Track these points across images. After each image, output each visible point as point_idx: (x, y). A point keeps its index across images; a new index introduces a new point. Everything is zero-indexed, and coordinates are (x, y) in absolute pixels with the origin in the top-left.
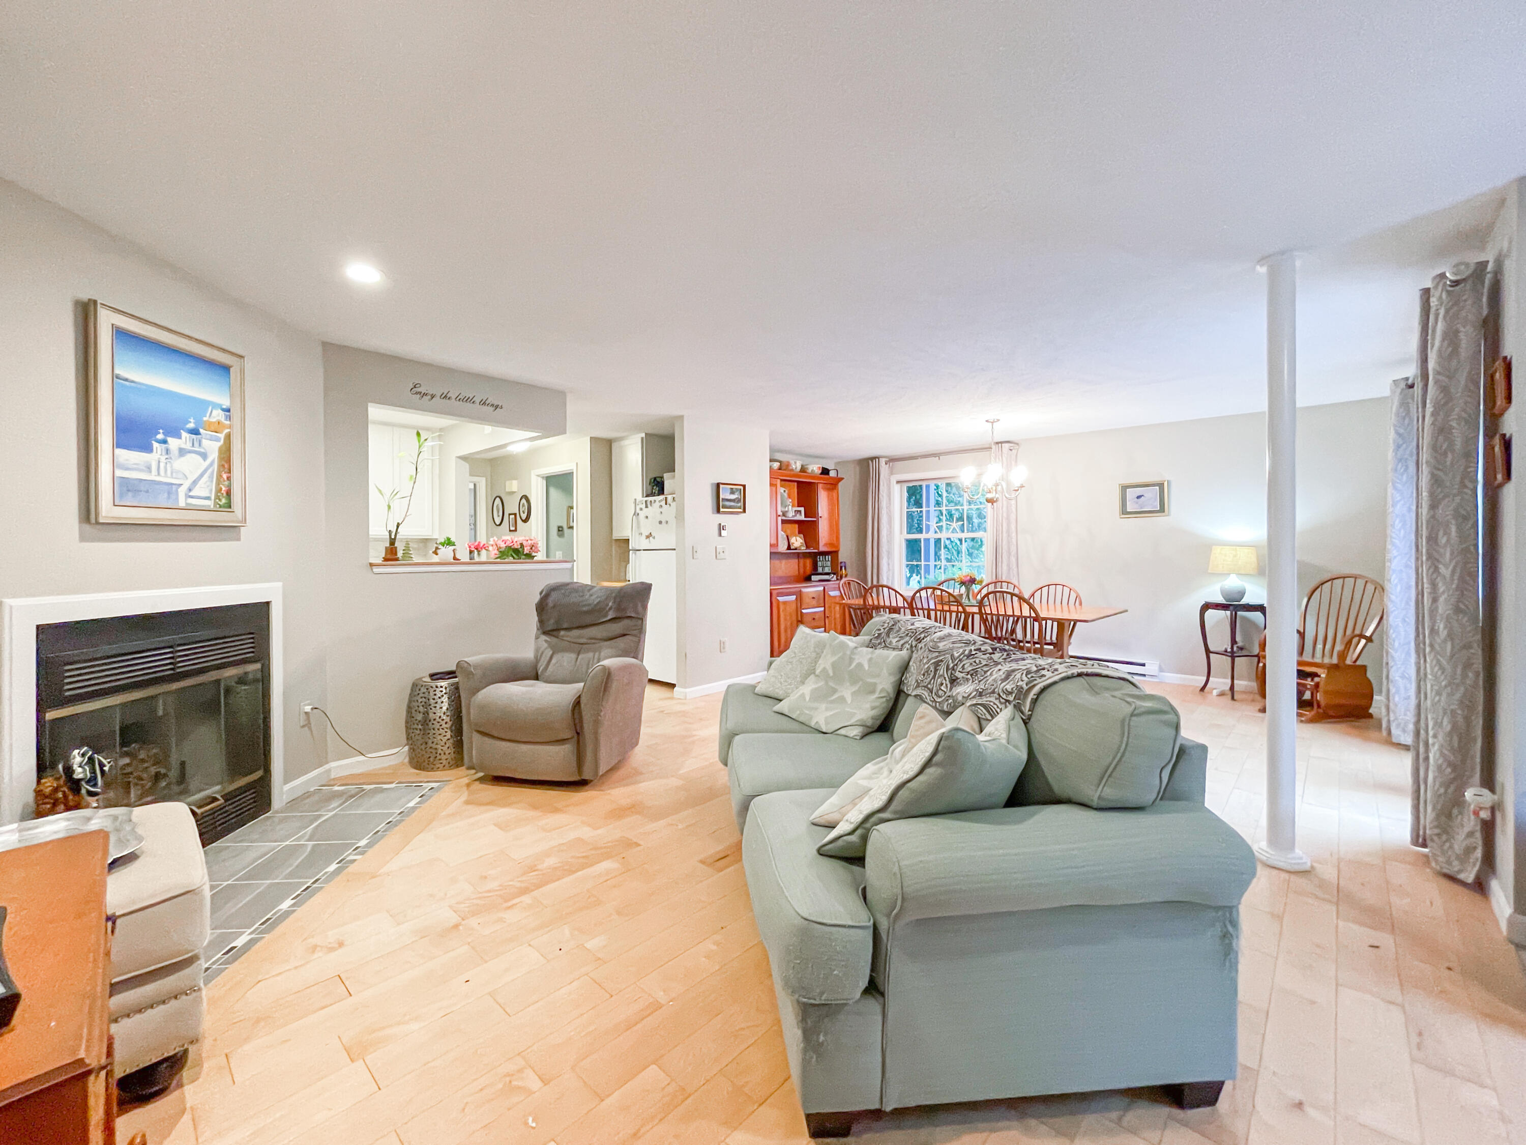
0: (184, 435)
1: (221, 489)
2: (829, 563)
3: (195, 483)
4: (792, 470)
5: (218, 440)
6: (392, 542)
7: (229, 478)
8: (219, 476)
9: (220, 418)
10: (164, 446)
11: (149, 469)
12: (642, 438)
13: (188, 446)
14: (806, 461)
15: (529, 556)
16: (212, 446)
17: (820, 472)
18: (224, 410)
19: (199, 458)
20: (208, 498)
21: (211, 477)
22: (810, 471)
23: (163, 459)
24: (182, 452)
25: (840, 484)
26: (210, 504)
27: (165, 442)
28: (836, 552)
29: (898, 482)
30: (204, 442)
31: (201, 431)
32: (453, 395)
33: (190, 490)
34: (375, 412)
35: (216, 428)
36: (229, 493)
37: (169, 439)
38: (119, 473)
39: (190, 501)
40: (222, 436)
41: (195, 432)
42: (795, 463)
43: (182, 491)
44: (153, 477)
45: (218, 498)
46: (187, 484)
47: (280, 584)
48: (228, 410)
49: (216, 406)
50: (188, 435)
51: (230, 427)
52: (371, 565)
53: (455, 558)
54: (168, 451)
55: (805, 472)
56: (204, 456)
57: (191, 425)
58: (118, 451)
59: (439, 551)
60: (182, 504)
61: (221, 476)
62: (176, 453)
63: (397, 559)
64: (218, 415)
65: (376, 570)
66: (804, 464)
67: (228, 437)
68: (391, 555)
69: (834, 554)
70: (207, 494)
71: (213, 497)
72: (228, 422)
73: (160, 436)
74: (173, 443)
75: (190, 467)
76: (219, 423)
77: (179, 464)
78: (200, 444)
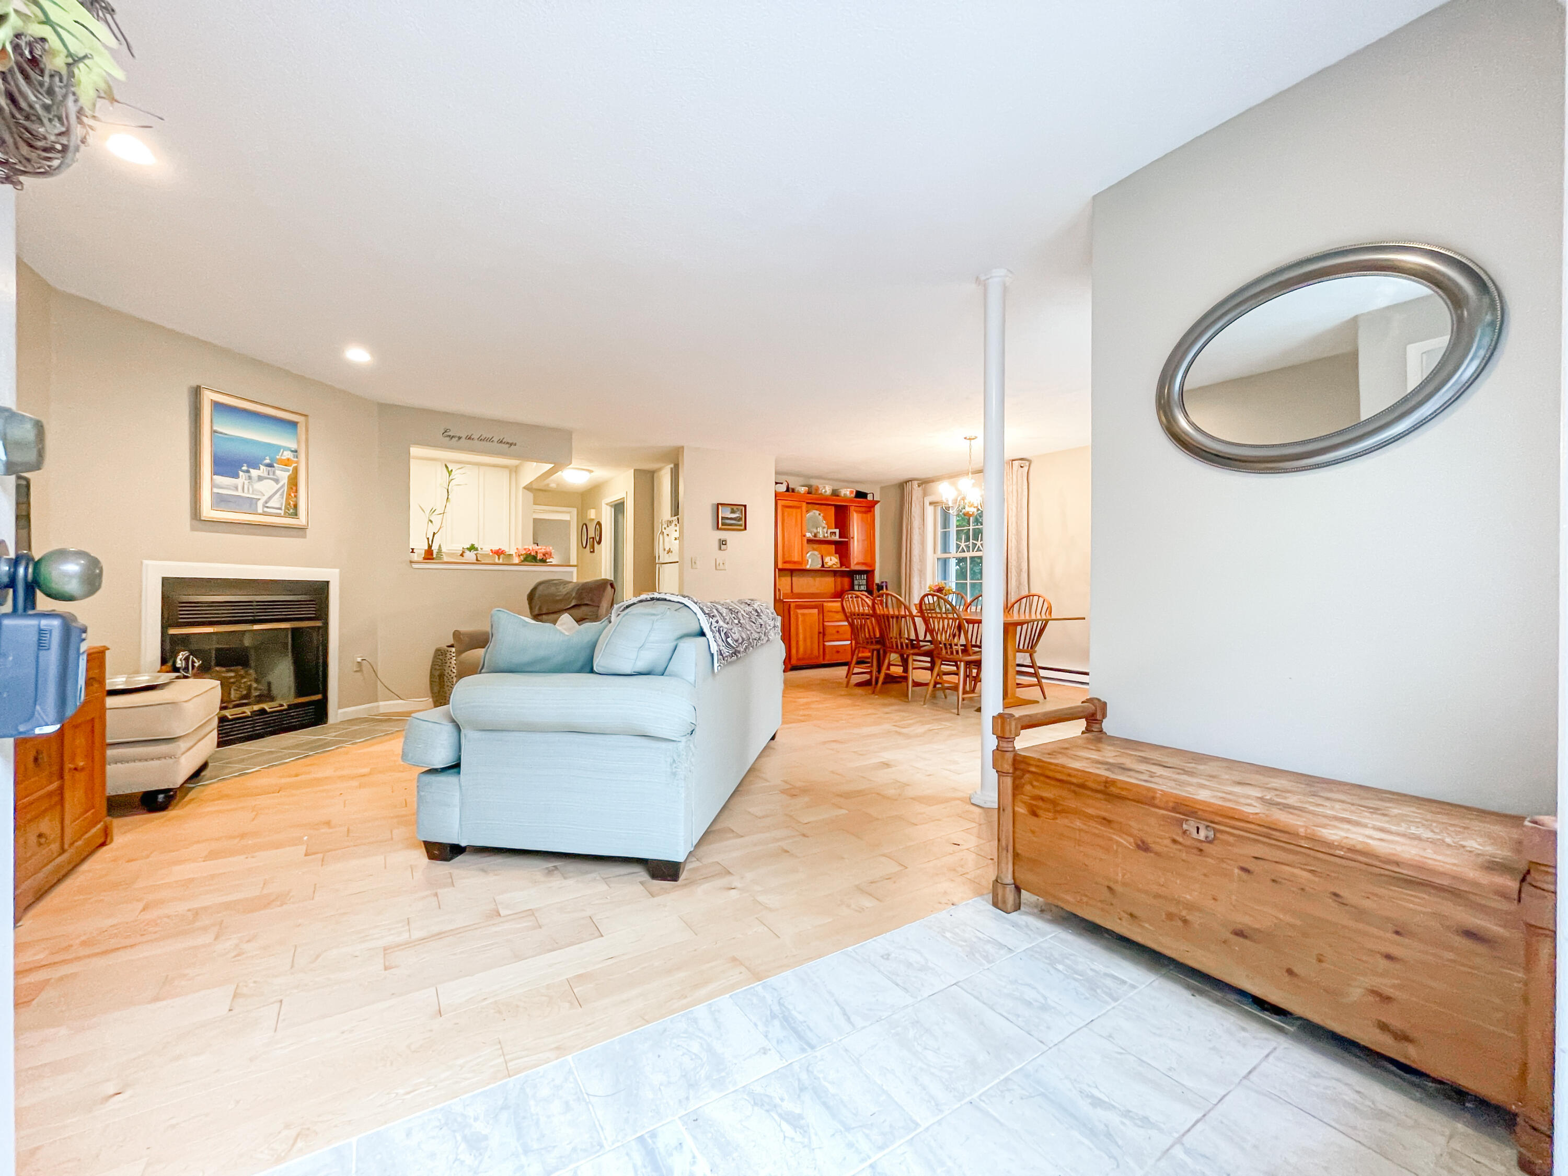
0: (262, 467)
1: (290, 504)
2: (864, 582)
3: (270, 498)
4: (821, 494)
5: (288, 471)
6: (430, 547)
7: (296, 496)
8: (288, 495)
9: (289, 457)
10: (247, 474)
11: (236, 488)
12: (672, 469)
13: (265, 475)
14: (836, 486)
15: (543, 561)
16: (284, 475)
17: (853, 495)
18: (292, 451)
19: (273, 483)
20: (280, 509)
21: (282, 495)
22: (842, 495)
23: (246, 482)
24: (260, 478)
25: (877, 507)
26: (282, 512)
27: (248, 471)
28: (873, 572)
29: (931, 504)
30: (278, 472)
31: (275, 465)
32: (475, 436)
33: (266, 502)
34: (415, 451)
35: (287, 463)
36: (296, 506)
37: (251, 470)
38: (215, 490)
39: (266, 509)
40: (291, 468)
41: (270, 465)
42: (824, 487)
43: (260, 504)
44: (239, 493)
45: (287, 508)
46: (264, 499)
47: (337, 571)
48: (296, 451)
49: (286, 449)
50: (265, 468)
51: (297, 462)
52: (411, 562)
53: (477, 560)
54: (250, 478)
55: (838, 496)
56: (277, 481)
57: (268, 461)
58: (215, 477)
59: (465, 554)
60: (260, 511)
61: (290, 495)
62: (256, 478)
63: (433, 559)
64: (287, 455)
65: (415, 566)
66: (835, 488)
67: (296, 470)
68: (429, 555)
69: (870, 573)
70: (278, 506)
71: (283, 508)
72: (296, 459)
73: (245, 468)
74: (254, 473)
75: (266, 488)
76: (288, 459)
77: (259, 486)
78: (274, 473)
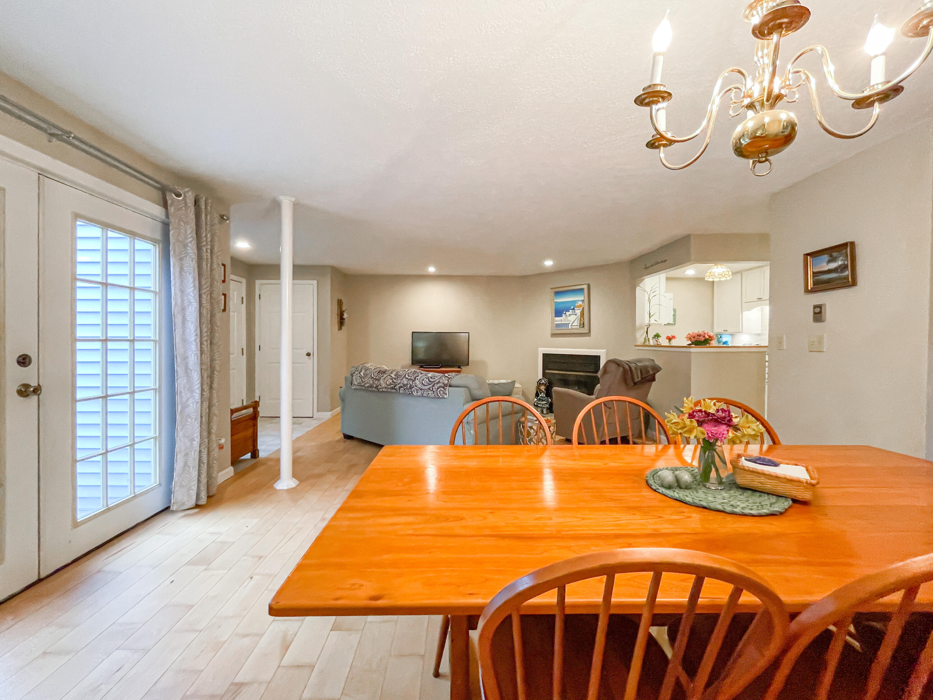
0: (570, 311)
1: (581, 323)
3: (573, 322)
5: (580, 310)
7: (584, 319)
8: (581, 319)
11: (562, 321)
13: (572, 313)
16: (578, 312)
19: (575, 316)
20: (577, 326)
21: (578, 320)
23: (565, 318)
24: (570, 315)
26: (578, 327)
27: (565, 313)
30: (576, 311)
35: (580, 306)
36: (583, 323)
38: (555, 323)
39: (573, 327)
40: (581, 308)
41: (574, 309)
43: (570, 325)
45: (580, 325)
46: (571, 323)
47: (604, 350)
48: (583, 301)
49: (579, 301)
51: (584, 305)
54: (566, 316)
56: (576, 315)
58: (555, 318)
60: (570, 328)
64: (580, 303)
65: (636, 348)
67: (583, 308)
70: (576, 325)
74: (568, 313)
75: (572, 318)
76: (580, 305)
77: (569, 318)
78: (575, 312)
